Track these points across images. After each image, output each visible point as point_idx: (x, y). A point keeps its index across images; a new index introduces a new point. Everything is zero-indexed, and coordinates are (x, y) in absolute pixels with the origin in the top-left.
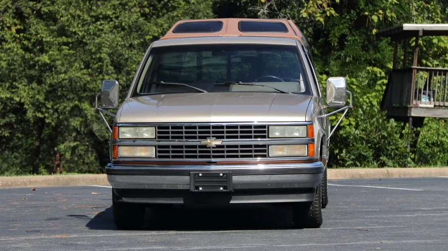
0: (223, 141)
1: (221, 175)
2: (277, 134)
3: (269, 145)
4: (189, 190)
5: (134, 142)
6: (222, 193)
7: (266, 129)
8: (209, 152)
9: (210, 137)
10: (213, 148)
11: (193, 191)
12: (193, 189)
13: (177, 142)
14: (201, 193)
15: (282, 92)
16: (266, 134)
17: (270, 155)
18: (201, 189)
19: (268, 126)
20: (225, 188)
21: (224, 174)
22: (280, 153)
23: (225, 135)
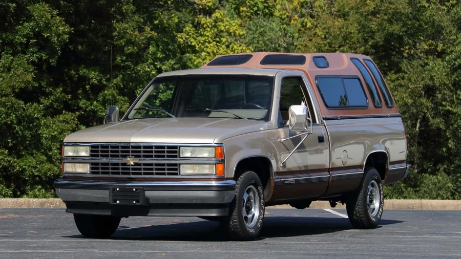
0: (140, 160)
1: (134, 190)
2: (188, 155)
3: (180, 164)
4: (108, 203)
5: (75, 160)
6: (135, 206)
7: (178, 150)
8: (129, 169)
9: (129, 155)
10: (132, 166)
11: (112, 204)
12: (111, 203)
13: (104, 160)
14: (118, 205)
15: (240, 118)
16: (178, 154)
17: (181, 174)
18: (118, 202)
19: (180, 147)
20: (137, 201)
21: (136, 190)
22: (189, 172)
23: (142, 154)
